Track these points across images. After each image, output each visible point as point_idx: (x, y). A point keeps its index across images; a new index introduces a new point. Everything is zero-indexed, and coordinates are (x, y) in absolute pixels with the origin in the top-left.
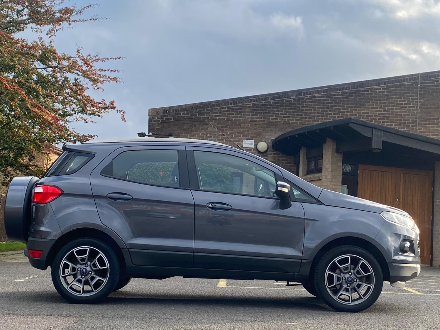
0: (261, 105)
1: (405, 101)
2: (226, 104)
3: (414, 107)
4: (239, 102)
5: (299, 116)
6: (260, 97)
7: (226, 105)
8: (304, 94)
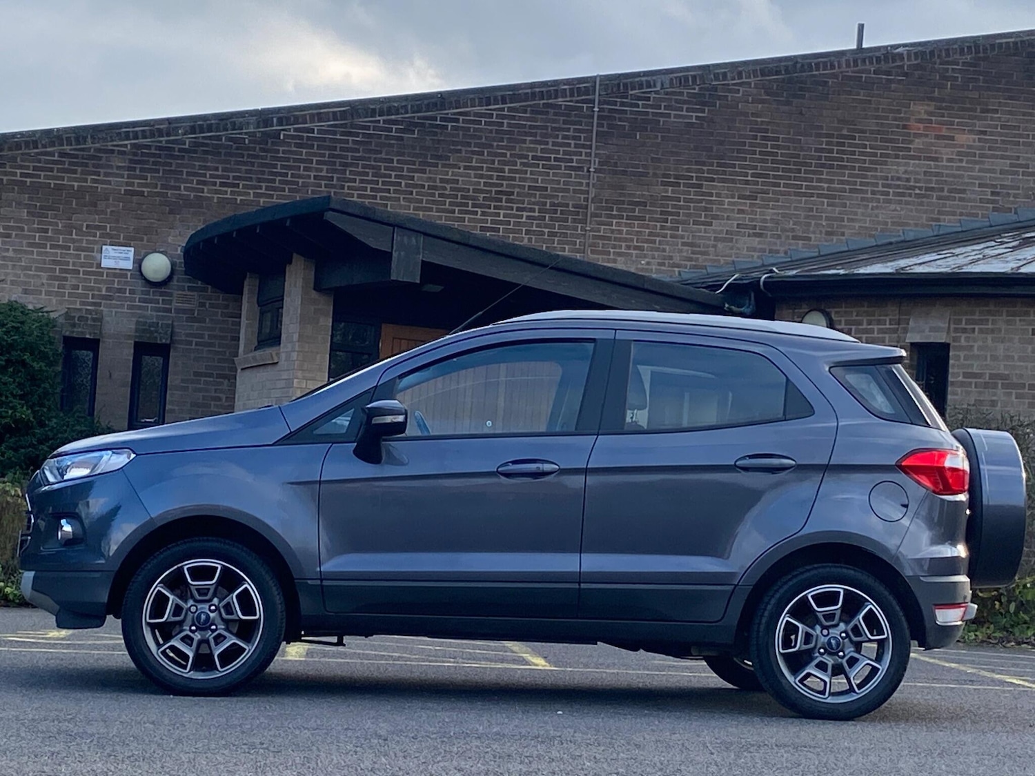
0: (156, 150)
1: (558, 152)
2: (54, 142)
3: (580, 169)
4: (92, 137)
5: (264, 185)
6: (153, 126)
7: (55, 146)
8: (280, 122)
